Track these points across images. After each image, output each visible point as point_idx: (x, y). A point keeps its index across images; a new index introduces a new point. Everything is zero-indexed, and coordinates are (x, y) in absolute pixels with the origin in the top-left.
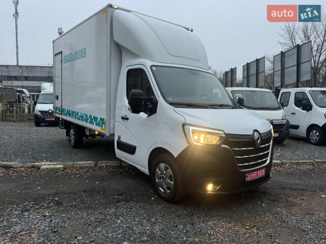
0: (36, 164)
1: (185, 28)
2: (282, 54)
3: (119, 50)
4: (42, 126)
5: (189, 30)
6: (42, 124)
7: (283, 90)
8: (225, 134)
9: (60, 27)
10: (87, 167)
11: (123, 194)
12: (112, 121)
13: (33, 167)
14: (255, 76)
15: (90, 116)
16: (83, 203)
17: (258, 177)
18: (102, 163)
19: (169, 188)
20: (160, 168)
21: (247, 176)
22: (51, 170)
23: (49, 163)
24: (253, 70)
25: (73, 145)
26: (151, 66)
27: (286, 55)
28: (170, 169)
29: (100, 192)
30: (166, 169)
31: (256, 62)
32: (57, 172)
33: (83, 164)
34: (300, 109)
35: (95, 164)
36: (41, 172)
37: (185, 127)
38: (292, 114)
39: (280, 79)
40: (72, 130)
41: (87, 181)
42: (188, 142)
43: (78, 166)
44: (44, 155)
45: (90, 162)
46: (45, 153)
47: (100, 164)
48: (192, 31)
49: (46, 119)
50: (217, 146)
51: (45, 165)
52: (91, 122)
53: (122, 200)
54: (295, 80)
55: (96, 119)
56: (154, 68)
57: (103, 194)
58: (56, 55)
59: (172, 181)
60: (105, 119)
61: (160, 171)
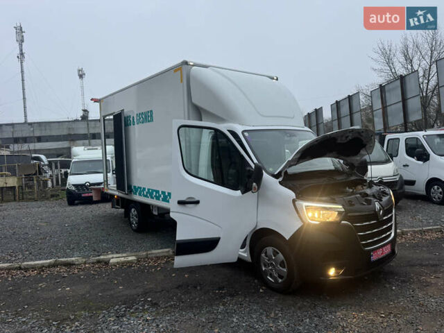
0: (102, 257)
1: (269, 77)
2: (382, 88)
3: (198, 113)
4: (77, 204)
5: (273, 79)
6: (76, 202)
7: (389, 137)
9: (80, 68)
10: (166, 257)
11: (224, 288)
13: (99, 262)
14: (349, 117)
15: (164, 193)
16: (183, 302)
17: (384, 255)
19: (281, 277)
20: (266, 253)
21: (372, 255)
22: (123, 264)
23: (118, 255)
24: (345, 110)
25: (135, 228)
26: (243, 132)
27: (387, 88)
28: (280, 253)
29: (196, 287)
30: (275, 254)
31: (347, 100)
32: (131, 266)
33: (159, 253)
34: (414, 160)
36: (112, 268)
37: (296, 203)
38: (404, 166)
39: (382, 119)
40: (133, 210)
41: (174, 275)
42: (303, 221)
43: (153, 256)
48: (277, 79)
49: (83, 195)
50: (336, 223)
51: (113, 258)
52: (165, 200)
53: (226, 295)
54: (402, 121)
56: (246, 134)
57: (201, 289)
59: (284, 267)
61: (267, 256)
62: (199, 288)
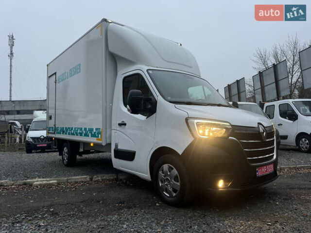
0: (28, 180)
1: (175, 42)
2: (261, 74)
3: (114, 59)
7: (266, 104)
8: (232, 126)
10: (82, 182)
11: (124, 202)
12: (108, 130)
13: (25, 184)
14: (237, 95)
15: (85, 129)
16: (82, 213)
17: (268, 173)
18: (98, 177)
19: (175, 191)
20: (163, 170)
21: (257, 171)
22: (44, 185)
23: (42, 179)
25: (65, 163)
26: (148, 70)
27: (264, 74)
28: (174, 169)
29: (99, 202)
30: (170, 169)
31: (236, 83)
32: (51, 187)
33: (78, 178)
34: (286, 120)
35: (90, 178)
36: (34, 188)
37: (189, 121)
38: (279, 125)
39: (261, 96)
40: (65, 149)
41: (84, 193)
42: (193, 136)
44: (36, 173)
45: (85, 176)
46: (37, 171)
47: (95, 178)
48: (181, 45)
50: (225, 139)
51: (37, 181)
52: (86, 135)
53: (124, 207)
55: (91, 130)
57: (102, 203)
58: (49, 77)
59: (178, 182)
60: (101, 128)
61: (163, 173)
62: (101, 202)
